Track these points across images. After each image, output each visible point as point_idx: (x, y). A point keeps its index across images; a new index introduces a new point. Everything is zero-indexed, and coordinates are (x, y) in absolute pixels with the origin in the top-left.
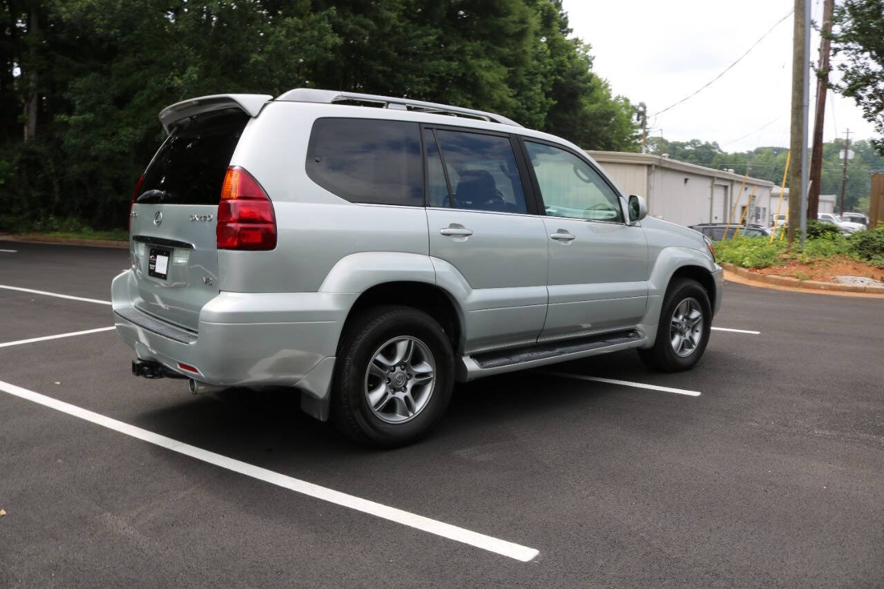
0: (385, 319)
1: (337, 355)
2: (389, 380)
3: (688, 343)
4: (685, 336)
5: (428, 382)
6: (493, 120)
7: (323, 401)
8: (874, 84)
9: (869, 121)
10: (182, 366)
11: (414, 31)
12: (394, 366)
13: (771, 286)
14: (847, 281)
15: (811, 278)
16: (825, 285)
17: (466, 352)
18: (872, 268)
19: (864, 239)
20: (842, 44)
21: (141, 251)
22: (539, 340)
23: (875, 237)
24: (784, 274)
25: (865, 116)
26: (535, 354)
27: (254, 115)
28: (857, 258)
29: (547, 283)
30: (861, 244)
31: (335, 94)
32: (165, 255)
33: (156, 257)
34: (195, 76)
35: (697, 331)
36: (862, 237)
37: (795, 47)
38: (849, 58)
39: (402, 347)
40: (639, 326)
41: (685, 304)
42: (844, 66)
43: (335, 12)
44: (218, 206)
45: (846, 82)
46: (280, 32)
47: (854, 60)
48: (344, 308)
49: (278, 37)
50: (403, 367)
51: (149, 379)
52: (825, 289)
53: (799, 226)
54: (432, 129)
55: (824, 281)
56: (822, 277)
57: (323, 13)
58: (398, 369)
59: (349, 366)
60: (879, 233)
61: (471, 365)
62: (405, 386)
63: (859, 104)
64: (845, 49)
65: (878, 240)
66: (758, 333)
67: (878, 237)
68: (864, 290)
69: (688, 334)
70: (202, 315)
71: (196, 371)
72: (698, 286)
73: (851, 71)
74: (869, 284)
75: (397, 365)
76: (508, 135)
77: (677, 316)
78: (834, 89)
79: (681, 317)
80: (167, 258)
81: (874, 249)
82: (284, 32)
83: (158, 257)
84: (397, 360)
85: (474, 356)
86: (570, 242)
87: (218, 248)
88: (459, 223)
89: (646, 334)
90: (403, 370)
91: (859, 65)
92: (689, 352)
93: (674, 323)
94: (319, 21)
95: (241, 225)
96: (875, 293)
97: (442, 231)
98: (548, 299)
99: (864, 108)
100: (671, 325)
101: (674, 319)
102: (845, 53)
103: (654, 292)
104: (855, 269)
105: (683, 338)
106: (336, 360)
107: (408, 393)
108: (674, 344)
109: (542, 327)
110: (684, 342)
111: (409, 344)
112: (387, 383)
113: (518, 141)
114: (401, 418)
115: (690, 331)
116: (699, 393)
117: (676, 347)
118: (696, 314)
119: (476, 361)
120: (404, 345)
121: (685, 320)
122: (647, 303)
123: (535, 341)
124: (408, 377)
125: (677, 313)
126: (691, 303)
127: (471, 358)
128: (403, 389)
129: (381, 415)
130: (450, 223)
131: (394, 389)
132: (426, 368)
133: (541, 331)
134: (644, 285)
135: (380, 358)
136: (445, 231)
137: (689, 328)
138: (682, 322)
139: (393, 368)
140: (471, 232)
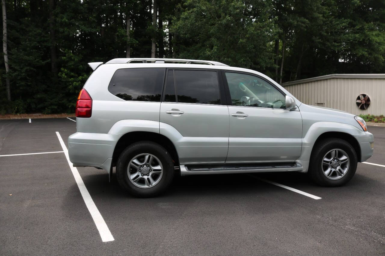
0: (136, 146)
2: (141, 170)
3: (338, 173)
4: (336, 169)
5: (160, 173)
6: (213, 65)
17: (181, 163)
22: (226, 162)
26: (225, 168)
27: (94, 70)
29: (229, 136)
40: (298, 161)
41: (334, 152)
48: (116, 140)
50: (148, 166)
54: (172, 70)
58: (145, 166)
61: (183, 169)
69: (338, 168)
76: (216, 70)
84: (144, 163)
85: (186, 166)
86: (244, 118)
88: (178, 109)
89: (303, 165)
92: (338, 177)
93: (324, 161)
98: (229, 143)
100: (323, 162)
103: (305, 144)
105: (333, 170)
106: (112, 159)
107: (149, 177)
108: (327, 172)
109: (226, 156)
110: (334, 172)
111: (149, 157)
112: (139, 172)
113: (221, 73)
114: (146, 186)
115: (340, 166)
116: (321, 198)
117: (328, 174)
118: (344, 158)
119: (187, 167)
120: (147, 157)
121: (335, 160)
122: (302, 149)
123: (224, 162)
124: (150, 170)
125: (329, 156)
126: (339, 152)
127: (185, 166)
128: (148, 175)
129: (135, 184)
130: (172, 109)
131: (143, 174)
132: (159, 167)
133: (226, 159)
134: (298, 140)
135: (135, 161)
136: (168, 112)
137: (339, 165)
138: (333, 161)
139: (143, 166)
140: (183, 113)
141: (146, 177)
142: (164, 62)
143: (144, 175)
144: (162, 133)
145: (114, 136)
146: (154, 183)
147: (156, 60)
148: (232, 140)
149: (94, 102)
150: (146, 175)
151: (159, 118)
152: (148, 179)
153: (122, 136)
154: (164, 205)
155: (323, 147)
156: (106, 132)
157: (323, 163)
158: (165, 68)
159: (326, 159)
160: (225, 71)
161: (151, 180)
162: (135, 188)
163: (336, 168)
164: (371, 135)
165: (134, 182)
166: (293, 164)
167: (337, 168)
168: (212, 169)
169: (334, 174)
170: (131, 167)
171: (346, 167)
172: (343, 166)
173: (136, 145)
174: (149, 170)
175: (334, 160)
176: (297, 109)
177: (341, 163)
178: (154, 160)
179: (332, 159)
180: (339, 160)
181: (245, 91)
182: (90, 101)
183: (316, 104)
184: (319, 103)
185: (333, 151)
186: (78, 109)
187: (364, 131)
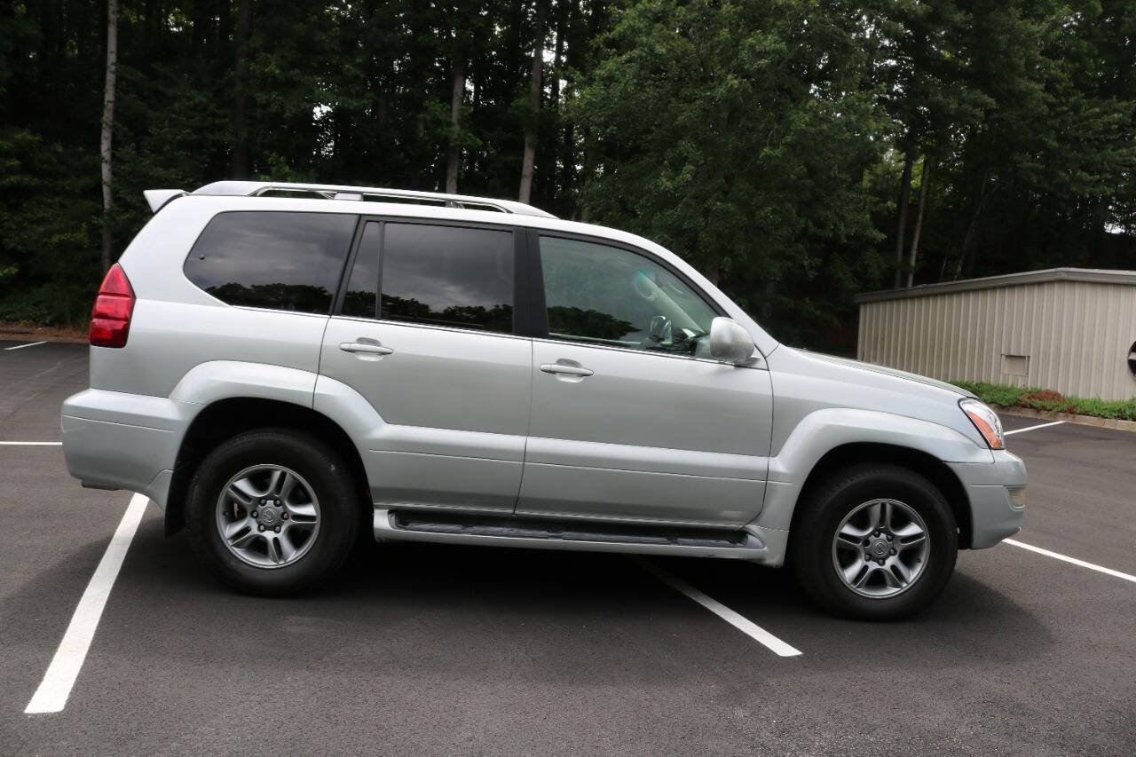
0: (245, 441)
1: (175, 470)
2: (255, 513)
3: (891, 577)
5: (311, 528)
6: (509, 212)
17: (377, 503)
22: (517, 512)
26: (515, 531)
27: (155, 213)
35: (918, 561)
39: (276, 478)
40: (753, 528)
41: (876, 510)
48: (185, 419)
50: (278, 502)
54: (378, 222)
58: (270, 502)
61: (382, 521)
62: (280, 527)
69: (891, 561)
75: (269, 499)
76: (512, 229)
84: (268, 492)
85: (392, 511)
86: (581, 379)
88: (376, 338)
89: (767, 542)
90: (277, 505)
93: (844, 536)
95: (98, 320)
97: (343, 345)
98: (525, 455)
100: (837, 538)
106: (173, 474)
107: (279, 536)
108: (850, 573)
109: (515, 494)
110: (877, 573)
111: (283, 475)
112: (254, 517)
113: (528, 236)
114: (269, 563)
115: (897, 556)
116: (800, 653)
117: (853, 578)
118: (913, 529)
119: (393, 518)
120: (277, 475)
121: (883, 536)
122: (765, 492)
123: (510, 511)
124: (285, 515)
125: (861, 521)
126: (896, 510)
127: (390, 512)
128: (277, 528)
129: (240, 553)
130: (358, 337)
131: (264, 526)
132: (309, 510)
133: (517, 500)
134: (758, 462)
135: (243, 485)
136: (346, 346)
137: (895, 552)
138: (872, 538)
139: (263, 501)
140: (391, 351)
141: (269, 535)
142: (358, 197)
143: (267, 528)
144: (319, 407)
145: (183, 408)
146: (293, 555)
147: (339, 192)
148: (537, 444)
149: (140, 304)
150: (273, 528)
151: (319, 362)
152: (276, 540)
153: (204, 406)
154: (298, 624)
155: (837, 491)
156: (165, 394)
157: (839, 542)
158: (357, 217)
159: (848, 530)
160: (540, 232)
161: (286, 545)
162: (233, 564)
163: (884, 560)
164: (1016, 464)
165: (236, 546)
166: (739, 536)
167: (887, 561)
168: (476, 528)
169: (877, 580)
170: (230, 502)
171: (920, 561)
172: (909, 558)
173: (244, 437)
174: (283, 514)
175: (879, 536)
176: (762, 364)
177: (900, 547)
178: (298, 486)
179: (871, 530)
180: (893, 536)
181: (651, 298)
182: (128, 301)
183: (1003, 357)
184: (1012, 354)
185: (875, 506)
186: (95, 320)
187: (990, 448)
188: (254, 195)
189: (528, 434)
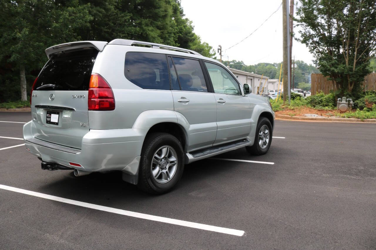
0: (158, 139)
1: (141, 155)
2: (160, 165)
3: (265, 143)
5: (174, 165)
6: (191, 53)
7: (135, 176)
8: (312, 39)
9: (311, 53)
10: (71, 163)
11: (121, 14)
12: (162, 159)
13: (280, 119)
14: (309, 116)
15: (295, 115)
16: (301, 118)
17: (188, 151)
18: (316, 111)
19: (312, 99)
20: (300, 23)
21: (41, 113)
22: (214, 145)
23: (316, 98)
24: (284, 114)
25: (310, 51)
26: (212, 151)
27: (101, 50)
28: (310, 107)
30: (311, 101)
31: (132, 42)
32: (57, 114)
33: (51, 115)
34: (27, 32)
35: (267, 138)
36: (311, 98)
37: (283, 23)
38: (303, 28)
39: (164, 150)
40: (248, 137)
41: (263, 128)
42: (301, 31)
43: (90, 5)
44: (88, 91)
45: (302, 38)
46: (66, 14)
47: (305, 29)
48: (143, 135)
49: (65, 16)
51: (50, 171)
52: (301, 119)
53: (287, 94)
54: (171, 57)
55: (300, 116)
56: (299, 115)
57: (85, 6)
58: (163, 160)
59: (145, 160)
60: (317, 97)
61: (190, 157)
62: (166, 167)
63: (307, 46)
64: (301, 25)
65: (317, 99)
66: (284, 138)
67: (317, 98)
68: (316, 119)
69: (264, 139)
70: (83, 140)
71: (80, 166)
72: (268, 120)
73: (303, 33)
74: (317, 117)
75: (163, 158)
76: (198, 59)
77: (260, 132)
78: (298, 40)
79: (262, 133)
80: (58, 115)
81: (316, 103)
82: (68, 14)
83: (52, 115)
84: (163, 156)
85: (191, 153)
86: (224, 104)
87: (89, 110)
88: (184, 97)
89: (251, 140)
90: (165, 160)
91: (307, 31)
92: (265, 147)
94: (83, 10)
95: (99, 100)
96: (320, 120)
97: (178, 100)
98: (217, 127)
99: (309, 48)
100: (259, 136)
101: (260, 134)
102: (301, 27)
103: (254, 123)
104: (310, 111)
105: (263, 141)
106: (141, 157)
107: (167, 170)
111: (168, 149)
114: (165, 181)
116: (274, 163)
117: (261, 145)
118: (267, 131)
122: (251, 128)
123: (212, 145)
124: (167, 163)
129: (157, 180)
130: (181, 97)
131: (162, 168)
132: (173, 159)
133: (215, 141)
135: (157, 155)
140: (189, 101)
141: (164, 171)
144: (179, 122)
146: (172, 175)
147: (152, 45)
151: (173, 107)
153: (149, 129)
158: (165, 55)
161: (169, 173)
166: (246, 140)
170: (154, 162)
180: (264, 133)
188: (132, 45)
189: (216, 121)
